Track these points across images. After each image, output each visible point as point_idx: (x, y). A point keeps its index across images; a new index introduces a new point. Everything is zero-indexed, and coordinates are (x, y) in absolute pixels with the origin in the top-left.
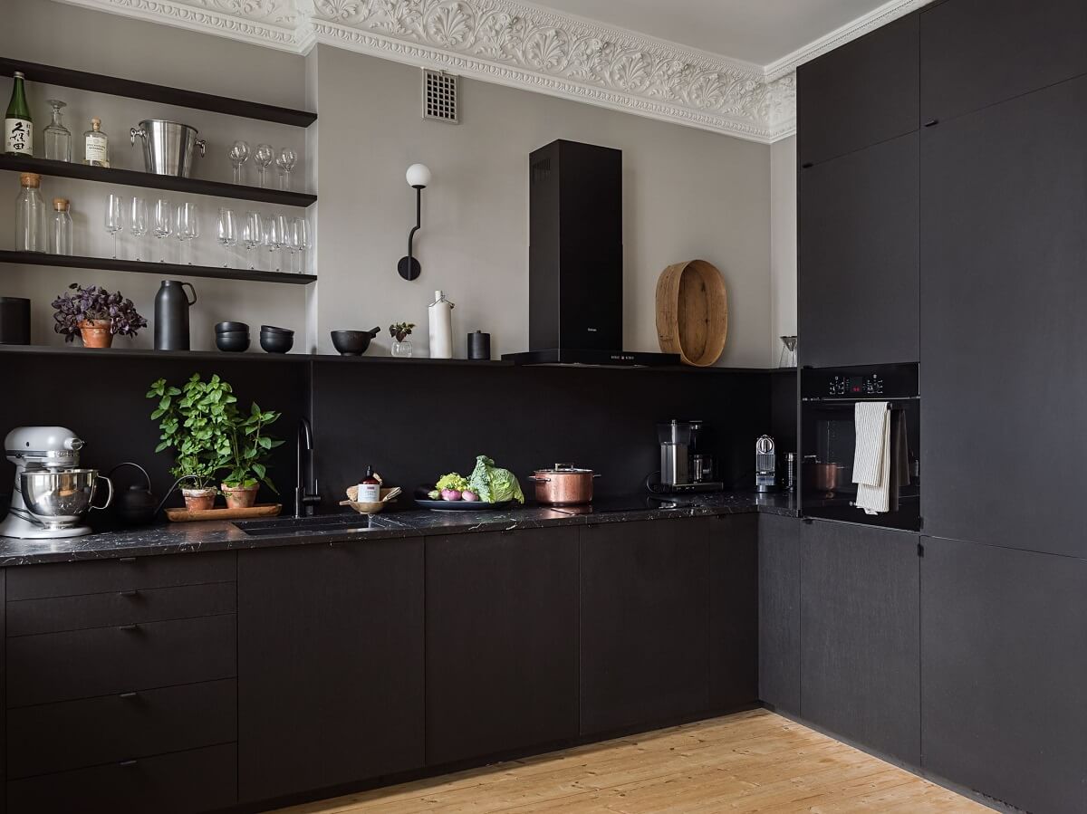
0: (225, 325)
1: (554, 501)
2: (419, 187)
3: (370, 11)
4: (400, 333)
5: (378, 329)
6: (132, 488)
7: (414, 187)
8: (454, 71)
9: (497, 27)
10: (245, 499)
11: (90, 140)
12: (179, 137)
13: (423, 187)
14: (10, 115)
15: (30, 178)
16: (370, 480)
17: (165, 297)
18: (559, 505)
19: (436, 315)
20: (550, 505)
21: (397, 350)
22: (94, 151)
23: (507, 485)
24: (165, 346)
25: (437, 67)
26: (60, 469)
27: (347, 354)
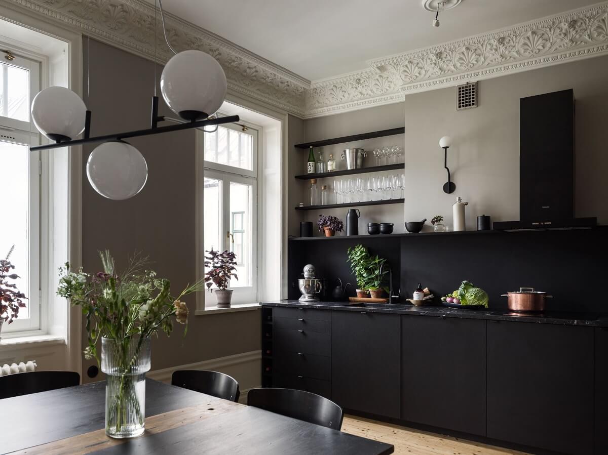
0: (370, 224)
1: (514, 309)
2: (446, 148)
3: (426, 71)
4: (438, 220)
5: (426, 220)
6: (338, 287)
7: (444, 148)
8: (473, 80)
9: (494, 47)
10: (375, 295)
11: (329, 163)
12: (355, 154)
13: (448, 147)
14: (309, 161)
15: (312, 181)
16: (420, 290)
17: (349, 215)
18: (517, 312)
19: (455, 209)
20: (513, 311)
21: (436, 228)
22: (331, 166)
23: (473, 297)
24: (348, 235)
25: (463, 82)
26: (308, 278)
27: (411, 233)
